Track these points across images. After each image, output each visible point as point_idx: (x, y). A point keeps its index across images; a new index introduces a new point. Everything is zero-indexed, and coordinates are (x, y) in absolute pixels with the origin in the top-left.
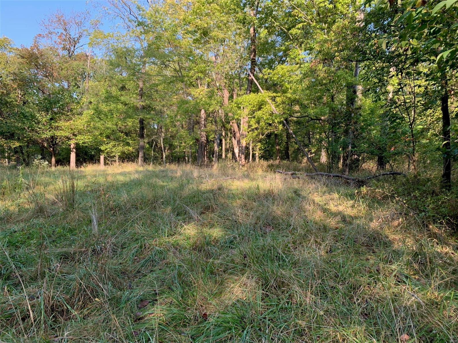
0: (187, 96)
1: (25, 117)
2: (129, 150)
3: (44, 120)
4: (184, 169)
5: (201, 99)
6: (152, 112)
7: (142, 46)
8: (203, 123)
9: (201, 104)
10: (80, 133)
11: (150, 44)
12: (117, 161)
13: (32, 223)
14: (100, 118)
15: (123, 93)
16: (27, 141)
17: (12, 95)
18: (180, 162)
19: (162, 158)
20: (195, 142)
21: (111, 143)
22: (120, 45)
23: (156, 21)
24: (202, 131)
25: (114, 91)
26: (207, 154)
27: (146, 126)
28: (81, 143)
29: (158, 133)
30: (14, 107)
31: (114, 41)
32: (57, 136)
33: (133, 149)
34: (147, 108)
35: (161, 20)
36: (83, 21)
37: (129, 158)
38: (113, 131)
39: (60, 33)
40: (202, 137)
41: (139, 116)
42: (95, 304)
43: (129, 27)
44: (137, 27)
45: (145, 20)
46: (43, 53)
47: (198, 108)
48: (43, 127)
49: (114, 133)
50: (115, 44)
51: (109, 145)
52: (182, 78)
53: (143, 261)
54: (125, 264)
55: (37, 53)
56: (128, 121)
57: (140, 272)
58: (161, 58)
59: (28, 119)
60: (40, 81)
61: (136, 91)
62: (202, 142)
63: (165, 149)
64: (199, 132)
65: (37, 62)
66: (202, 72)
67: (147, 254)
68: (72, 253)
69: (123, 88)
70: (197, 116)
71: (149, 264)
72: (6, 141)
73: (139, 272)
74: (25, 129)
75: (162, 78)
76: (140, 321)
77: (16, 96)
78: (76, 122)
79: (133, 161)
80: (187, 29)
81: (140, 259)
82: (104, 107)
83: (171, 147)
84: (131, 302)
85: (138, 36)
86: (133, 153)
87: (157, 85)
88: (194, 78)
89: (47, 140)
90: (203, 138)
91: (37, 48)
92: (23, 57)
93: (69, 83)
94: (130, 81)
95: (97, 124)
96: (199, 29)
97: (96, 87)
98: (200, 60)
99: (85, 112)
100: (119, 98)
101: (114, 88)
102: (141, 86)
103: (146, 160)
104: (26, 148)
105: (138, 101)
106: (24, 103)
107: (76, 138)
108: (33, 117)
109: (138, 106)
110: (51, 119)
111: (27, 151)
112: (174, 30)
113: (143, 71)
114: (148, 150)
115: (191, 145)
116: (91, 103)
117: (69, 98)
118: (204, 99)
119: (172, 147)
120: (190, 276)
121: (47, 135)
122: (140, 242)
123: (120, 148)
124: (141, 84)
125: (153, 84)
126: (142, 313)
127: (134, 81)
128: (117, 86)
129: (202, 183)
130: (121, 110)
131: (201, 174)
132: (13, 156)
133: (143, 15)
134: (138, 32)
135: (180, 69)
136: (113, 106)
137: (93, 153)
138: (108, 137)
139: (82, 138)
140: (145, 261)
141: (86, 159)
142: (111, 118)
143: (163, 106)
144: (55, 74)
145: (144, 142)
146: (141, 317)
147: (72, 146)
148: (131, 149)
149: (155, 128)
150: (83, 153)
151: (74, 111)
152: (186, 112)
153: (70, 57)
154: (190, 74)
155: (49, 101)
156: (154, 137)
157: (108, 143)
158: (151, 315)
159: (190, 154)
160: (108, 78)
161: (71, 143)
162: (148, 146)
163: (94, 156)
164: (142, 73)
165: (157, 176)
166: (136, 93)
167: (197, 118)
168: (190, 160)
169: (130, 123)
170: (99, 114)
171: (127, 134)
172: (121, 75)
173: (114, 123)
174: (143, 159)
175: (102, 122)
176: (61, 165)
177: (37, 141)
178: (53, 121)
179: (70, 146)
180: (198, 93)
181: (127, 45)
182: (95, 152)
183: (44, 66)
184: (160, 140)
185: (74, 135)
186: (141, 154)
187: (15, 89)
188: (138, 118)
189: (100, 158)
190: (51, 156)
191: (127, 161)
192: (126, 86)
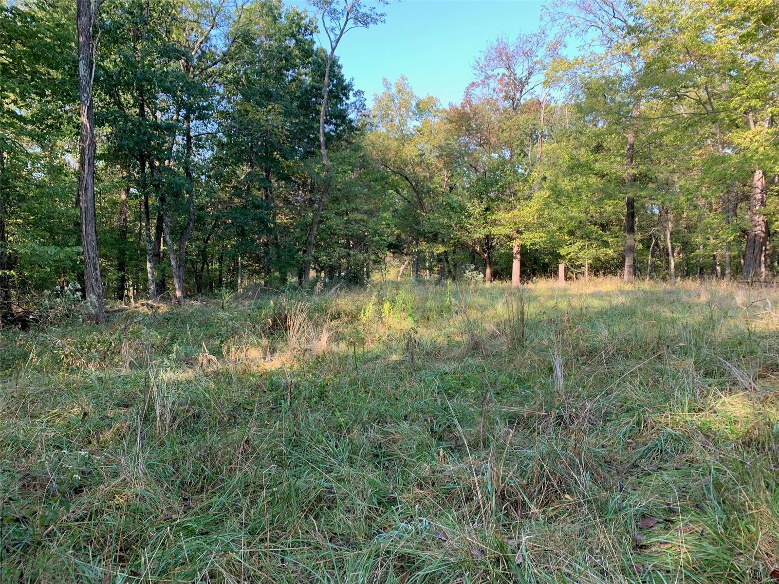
0: (723, 148)
1: (452, 209)
2: (606, 255)
3: (477, 211)
4: (714, 288)
5: (756, 151)
6: (651, 185)
7: (634, 69)
8: (759, 196)
9: (756, 160)
10: (527, 228)
11: (650, 63)
12: (586, 273)
13: (467, 363)
14: (559, 203)
15: (599, 156)
16: (454, 245)
17: (436, 179)
18: (706, 276)
19: (668, 268)
20: (740, 236)
21: (577, 244)
22: (594, 75)
23: (662, 19)
24: (755, 214)
25: (583, 155)
26: (766, 260)
27: (639, 210)
28: (529, 244)
29: (661, 221)
30: (437, 196)
31: (585, 70)
32: (494, 235)
33: (615, 252)
34: (641, 179)
35: (673, 13)
36: (534, 48)
37: (606, 268)
38: (581, 222)
39: (500, 76)
40: (755, 226)
41: (626, 193)
42: (564, 503)
43: (611, 40)
44: (625, 37)
45: (641, 21)
46: (477, 111)
47: (748, 169)
48: (475, 223)
49: (581, 225)
50: (587, 75)
51: (573, 246)
52: (712, 115)
53: (643, 449)
54: (610, 448)
55: (469, 111)
56: (606, 205)
57: (637, 466)
58: (671, 85)
59: (456, 212)
60: (472, 153)
61: (622, 151)
62: (755, 235)
63: (673, 252)
64: (747, 217)
65: (469, 125)
66: (757, 97)
67: (650, 437)
68: (525, 416)
69: (598, 148)
70: (745, 185)
71: (654, 456)
72: (428, 245)
73: (635, 466)
74: (452, 226)
75: (671, 121)
76: (642, 550)
77: (441, 179)
78: (522, 212)
79: (614, 273)
80: (727, 17)
81: (637, 443)
82: (566, 184)
83: (687, 247)
84: (626, 515)
85: (626, 54)
86: (613, 259)
87: (662, 135)
88: (739, 111)
89: (480, 241)
90: (758, 228)
91: (470, 104)
92: (451, 122)
93: (512, 151)
94: (611, 134)
95: (554, 213)
96: (752, 13)
97: (554, 150)
98: (754, 73)
99: (536, 195)
100: (591, 166)
101: (583, 150)
102: (631, 140)
103: (638, 270)
104: (451, 254)
105: (625, 167)
106: (451, 189)
107: (522, 237)
108: (463, 208)
109: (625, 176)
110: (487, 209)
111: (453, 259)
112: (699, 26)
113: (635, 113)
114: (641, 255)
115: (729, 242)
116: (545, 178)
117: (512, 174)
118: (761, 149)
119: (689, 248)
120: (741, 492)
121: (480, 234)
122: (636, 414)
123: (592, 252)
124: (630, 137)
125: (654, 133)
126: (645, 537)
127: (619, 134)
128: (588, 146)
129: (755, 317)
130: (594, 186)
131: (752, 300)
132: (435, 266)
133: (637, 14)
134: (627, 46)
135: (709, 99)
136: (580, 180)
137: (547, 260)
138: (571, 233)
139: (531, 236)
140: (647, 448)
141: (536, 269)
142: (577, 201)
143: (673, 172)
144: (493, 140)
145: (635, 241)
146: (644, 543)
147: (515, 251)
148: (610, 252)
149: (653, 214)
150: (531, 261)
151: (519, 194)
152: (722, 179)
153: (514, 109)
154: (732, 105)
155: (485, 182)
156: (653, 230)
157: (571, 244)
158: (662, 546)
159: (728, 260)
160: (574, 134)
161: (514, 245)
162: (641, 246)
163: (548, 265)
164: (634, 118)
165: (659, 301)
166: (621, 155)
167: (746, 188)
168: (727, 272)
169: (609, 207)
170: (557, 196)
171: (603, 227)
172: (595, 125)
173: (582, 209)
174: (632, 270)
175: (562, 208)
176: (500, 279)
177: (467, 244)
178: (488, 212)
179: (512, 249)
180: (748, 140)
181: (606, 74)
182: (549, 259)
183: (479, 130)
184: (665, 235)
185: (518, 232)
186: (628, 262)
187: (441, 170)
188: (624, 198)
189: (558, 267)
190: (485, 266)
191: (604, 273)
192: (604, 144)
